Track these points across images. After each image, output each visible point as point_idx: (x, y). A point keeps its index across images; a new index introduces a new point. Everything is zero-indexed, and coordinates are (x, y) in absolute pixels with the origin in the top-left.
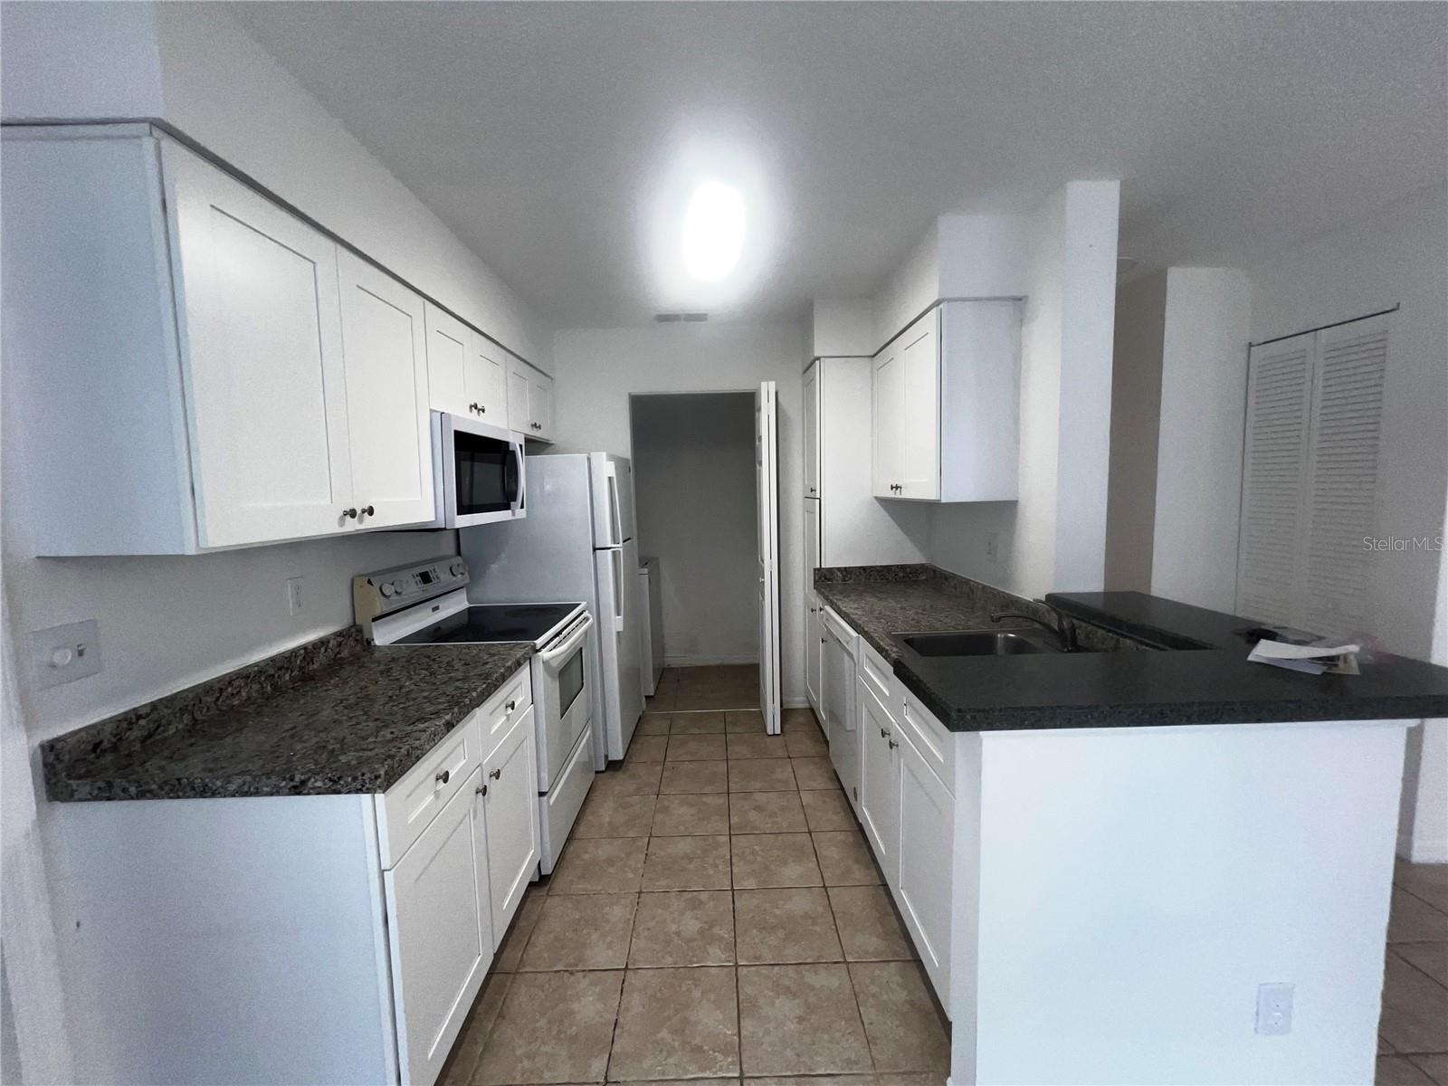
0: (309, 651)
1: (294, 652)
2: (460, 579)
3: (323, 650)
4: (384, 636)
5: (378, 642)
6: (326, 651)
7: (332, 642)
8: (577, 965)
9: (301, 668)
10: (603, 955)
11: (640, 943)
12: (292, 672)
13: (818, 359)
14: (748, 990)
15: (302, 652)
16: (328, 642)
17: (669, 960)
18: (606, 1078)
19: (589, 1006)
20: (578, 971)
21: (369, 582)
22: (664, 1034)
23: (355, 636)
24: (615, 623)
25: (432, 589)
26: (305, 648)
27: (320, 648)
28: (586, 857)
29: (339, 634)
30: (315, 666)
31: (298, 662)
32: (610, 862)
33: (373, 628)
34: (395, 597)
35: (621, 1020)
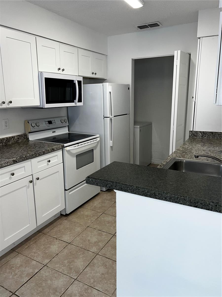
0: (8, 139)
1: (4, 139)
2: (64, 124)
3: (13, 139)
4: (32, 138)
5: (30, 139)
6: (14, 139)
7: (16, 137)
8: (59, 238)
9: (5, 143)
10: (66, 238)
11: (78, 239)
12: (2, 143)
13: (200, 38)
14: (95, 261)
15: (6, 139)
16: (14, 137)
17: (81, 246)
18: (46, 265)
19: (55, 248)
20: (58, 239)
21: (28, 122)
22: (66, 261)
23: (25, 137)
24: (110, 143)
25: (51, 126)
26: (7, 138)
27: (12, 138)
28: (82, 213)
29: (19, 136)
30: (10, 143)
31: (5, 141)
32: (87, 216)
33: (29, 135)
34: (36, 127)
35: (59, 254)
